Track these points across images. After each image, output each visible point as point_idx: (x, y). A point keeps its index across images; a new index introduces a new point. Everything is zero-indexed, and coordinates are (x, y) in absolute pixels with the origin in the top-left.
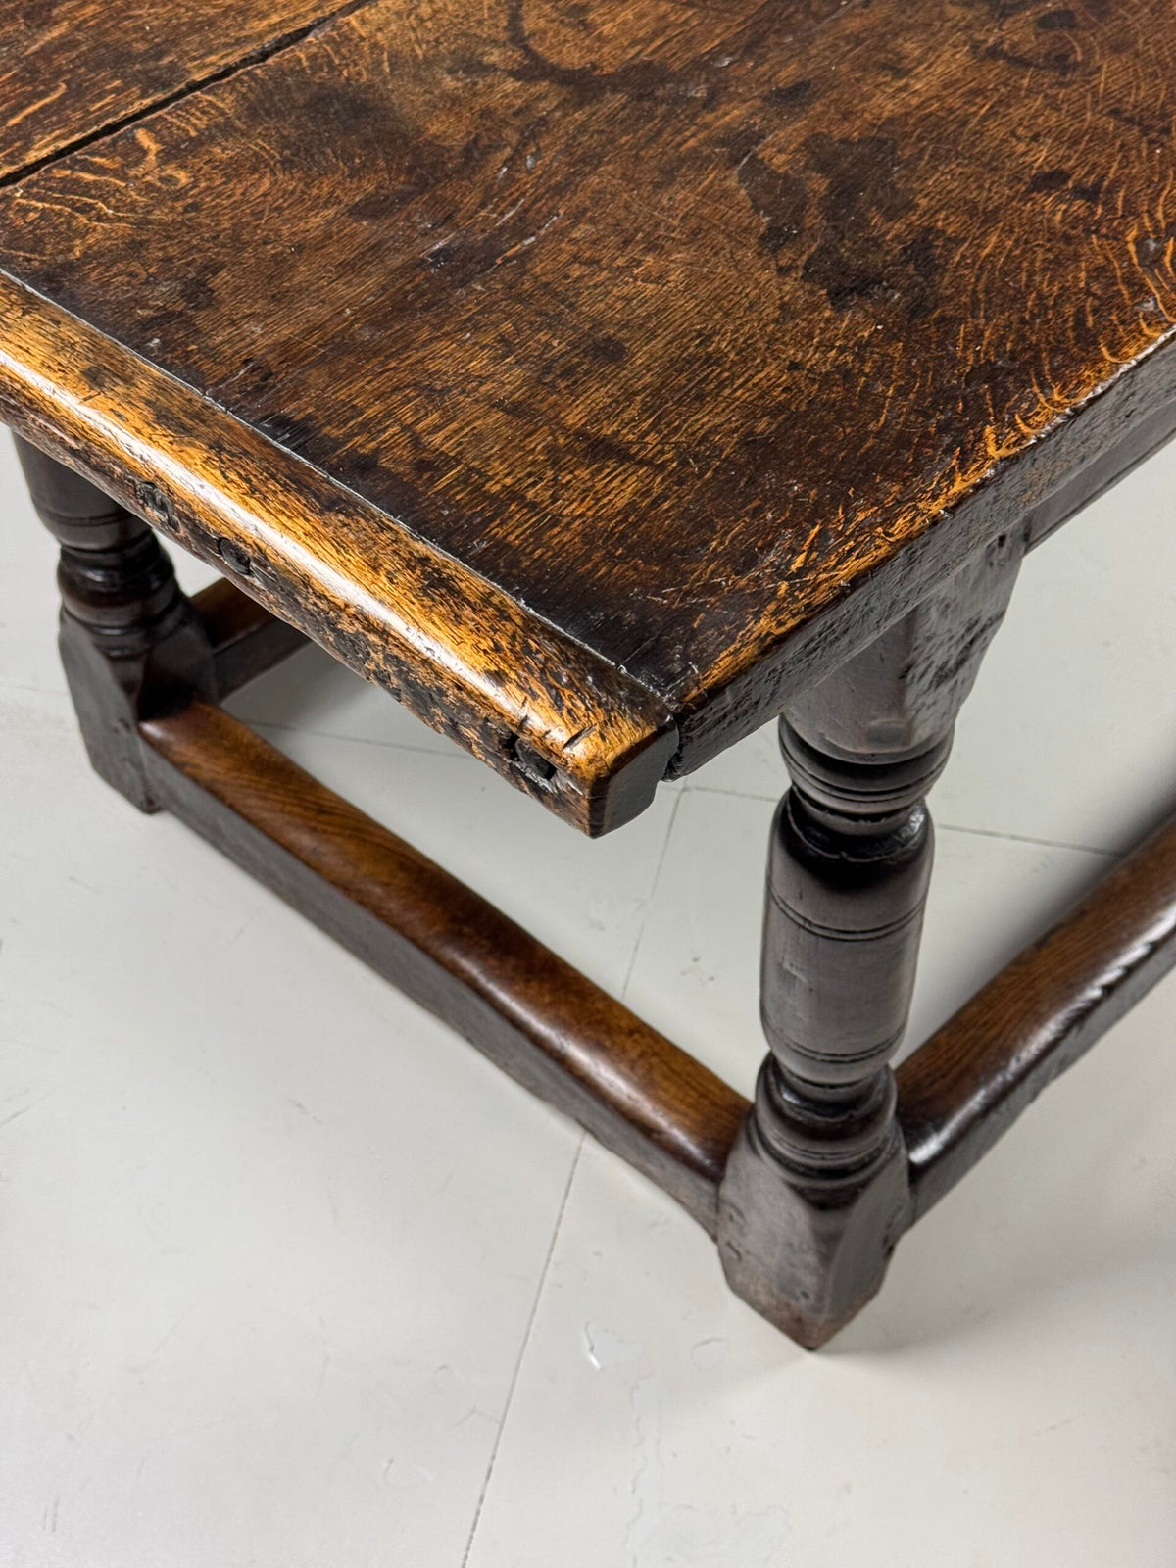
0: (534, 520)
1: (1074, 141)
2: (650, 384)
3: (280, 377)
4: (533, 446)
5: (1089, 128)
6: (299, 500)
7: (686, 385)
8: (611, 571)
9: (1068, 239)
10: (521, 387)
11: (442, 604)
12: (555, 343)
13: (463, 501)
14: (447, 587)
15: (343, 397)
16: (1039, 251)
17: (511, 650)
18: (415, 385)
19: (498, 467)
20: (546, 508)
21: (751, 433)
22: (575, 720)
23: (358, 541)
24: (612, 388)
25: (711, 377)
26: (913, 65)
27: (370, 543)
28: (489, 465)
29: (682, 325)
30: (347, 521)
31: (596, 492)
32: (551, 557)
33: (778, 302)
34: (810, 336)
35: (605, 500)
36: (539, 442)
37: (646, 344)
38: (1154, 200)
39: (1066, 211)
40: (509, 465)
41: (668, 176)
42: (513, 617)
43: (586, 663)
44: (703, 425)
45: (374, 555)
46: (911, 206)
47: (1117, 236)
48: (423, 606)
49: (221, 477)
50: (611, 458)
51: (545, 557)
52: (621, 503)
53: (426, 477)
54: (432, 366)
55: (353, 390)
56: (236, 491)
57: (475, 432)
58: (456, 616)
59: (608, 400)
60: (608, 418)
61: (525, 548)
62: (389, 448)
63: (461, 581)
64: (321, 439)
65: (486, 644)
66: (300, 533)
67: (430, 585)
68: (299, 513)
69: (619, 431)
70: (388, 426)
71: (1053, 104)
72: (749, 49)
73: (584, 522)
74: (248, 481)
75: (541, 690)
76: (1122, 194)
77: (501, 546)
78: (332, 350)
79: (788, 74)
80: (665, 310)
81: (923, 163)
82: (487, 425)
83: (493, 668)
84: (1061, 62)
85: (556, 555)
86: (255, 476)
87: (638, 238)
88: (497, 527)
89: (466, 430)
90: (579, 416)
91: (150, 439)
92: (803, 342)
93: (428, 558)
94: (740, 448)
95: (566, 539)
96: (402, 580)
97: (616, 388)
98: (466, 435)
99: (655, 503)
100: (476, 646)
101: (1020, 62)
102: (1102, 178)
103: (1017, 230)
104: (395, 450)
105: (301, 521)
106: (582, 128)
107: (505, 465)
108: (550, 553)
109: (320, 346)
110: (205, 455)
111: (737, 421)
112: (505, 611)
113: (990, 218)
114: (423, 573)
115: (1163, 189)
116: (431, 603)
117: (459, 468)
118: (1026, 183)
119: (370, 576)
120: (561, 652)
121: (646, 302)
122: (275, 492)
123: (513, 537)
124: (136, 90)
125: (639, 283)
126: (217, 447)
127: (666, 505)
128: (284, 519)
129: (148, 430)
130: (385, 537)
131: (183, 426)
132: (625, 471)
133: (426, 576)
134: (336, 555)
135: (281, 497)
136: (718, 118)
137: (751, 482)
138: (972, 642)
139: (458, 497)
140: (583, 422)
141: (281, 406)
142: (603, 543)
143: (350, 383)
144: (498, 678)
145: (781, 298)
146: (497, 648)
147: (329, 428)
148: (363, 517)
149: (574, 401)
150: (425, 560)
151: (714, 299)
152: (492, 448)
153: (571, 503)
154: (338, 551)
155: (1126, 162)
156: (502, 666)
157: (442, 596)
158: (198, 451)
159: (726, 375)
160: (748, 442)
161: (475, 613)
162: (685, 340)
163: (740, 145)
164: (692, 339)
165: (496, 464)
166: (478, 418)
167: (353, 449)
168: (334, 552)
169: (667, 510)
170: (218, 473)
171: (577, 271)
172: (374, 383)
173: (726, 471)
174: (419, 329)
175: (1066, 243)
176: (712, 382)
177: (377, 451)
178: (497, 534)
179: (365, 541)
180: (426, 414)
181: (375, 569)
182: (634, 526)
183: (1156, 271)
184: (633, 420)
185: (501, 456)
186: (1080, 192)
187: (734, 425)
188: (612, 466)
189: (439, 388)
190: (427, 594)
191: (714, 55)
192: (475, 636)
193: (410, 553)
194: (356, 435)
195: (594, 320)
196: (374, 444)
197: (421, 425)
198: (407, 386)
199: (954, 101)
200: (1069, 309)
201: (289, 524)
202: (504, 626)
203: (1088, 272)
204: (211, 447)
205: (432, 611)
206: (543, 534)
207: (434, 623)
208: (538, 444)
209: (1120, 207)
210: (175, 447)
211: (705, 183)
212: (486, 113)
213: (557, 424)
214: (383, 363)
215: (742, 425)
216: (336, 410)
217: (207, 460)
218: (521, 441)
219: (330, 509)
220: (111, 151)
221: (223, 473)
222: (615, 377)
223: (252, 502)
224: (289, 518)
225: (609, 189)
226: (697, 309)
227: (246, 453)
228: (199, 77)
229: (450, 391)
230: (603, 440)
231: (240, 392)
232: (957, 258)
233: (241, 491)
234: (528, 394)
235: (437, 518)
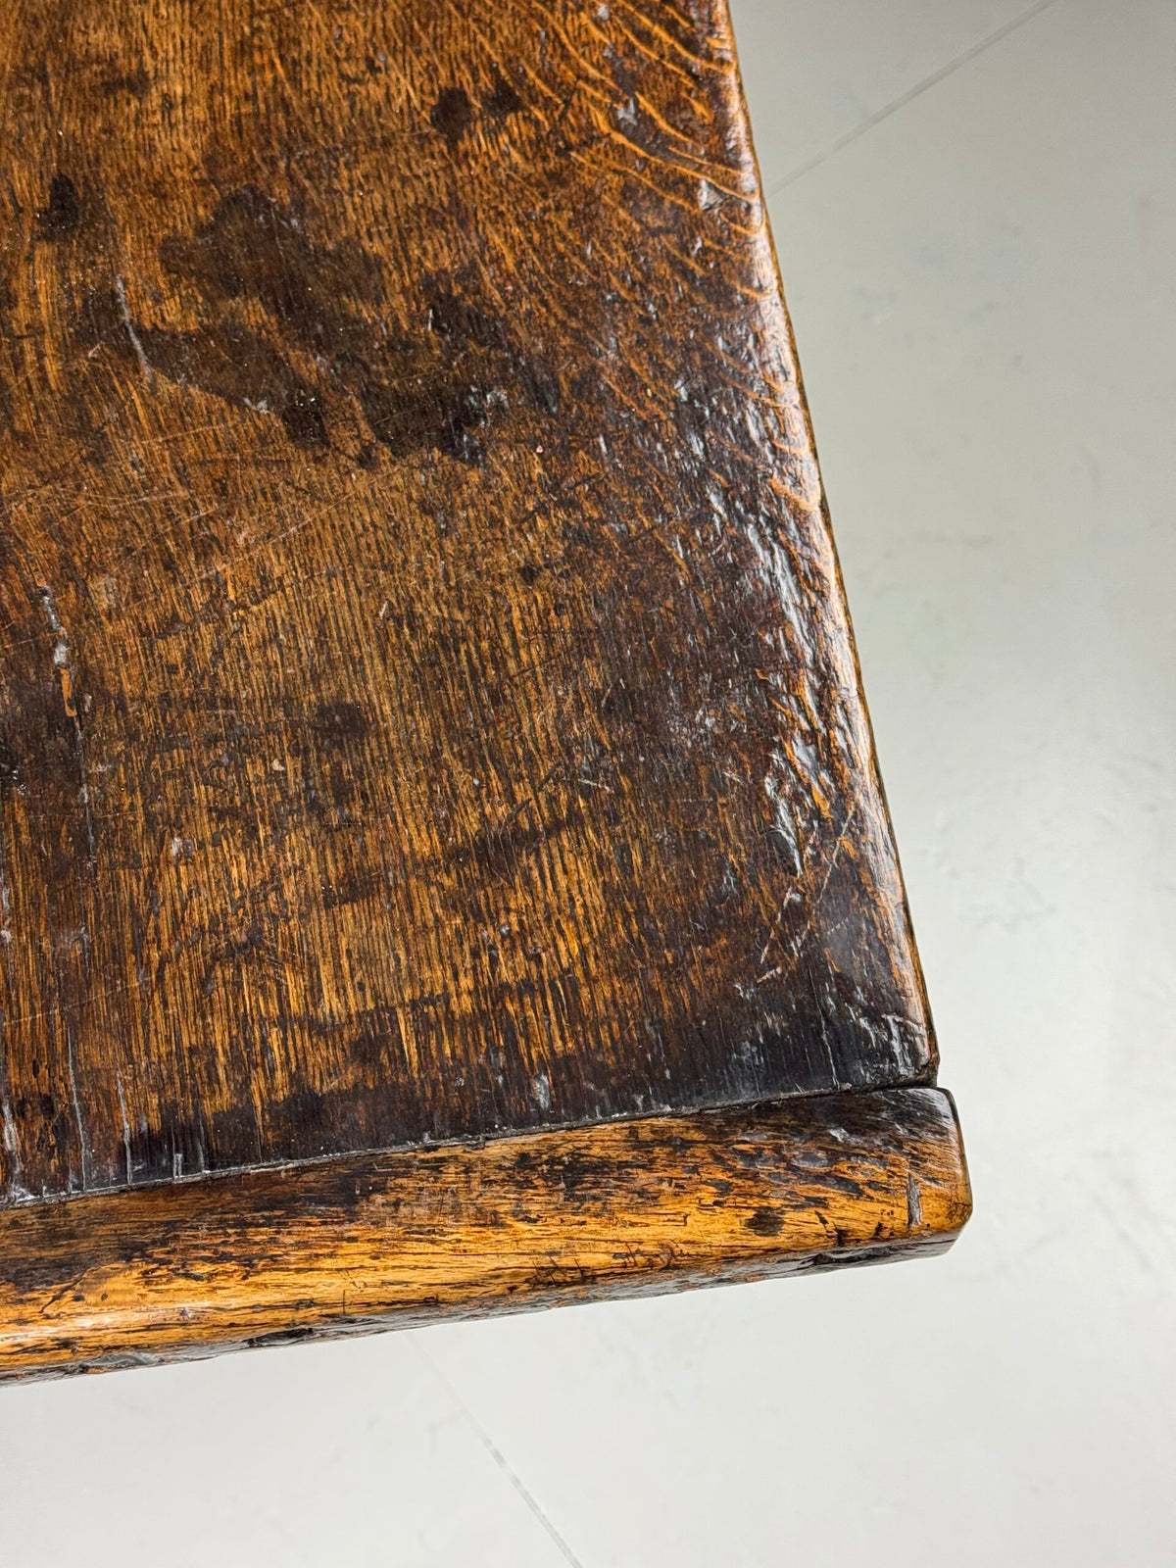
0: (550, 1003)
1: (412, 41)
2: (435, 727)
3: (62, 1091)
4: (431, 916)
5: (403, 10)
6: (309, 1224)
7: (467, 694)
8: (691, 987)
9: (557, 178)
10: (322, 855)
11: (609, 1194)
12: (276, 766)
13: (459, 1051)
14: (586, 1169)
15: (163, 1050)
16: (551, 216)
17: (735, 1176)
18: (215, 959)
19: (435, 976)
20: (541, 977)
21: (597, 695)
22: (887, 1191)
23: (436, 1209)
24: (406, 771)
25: (476, 662)
26: (134, 61)
27: (448, 1198)
28: (423, 984)
29: (366, 624)
30: (392, 1198)
31: (560, 911)
32: (621, 1029)
33: (413, 506)
34: (495, 522)
35: (580, 911)
36: (428, 905)
37: (366, 682)
38: (566, 57)
39: (513, 142)
40: (441, 961)
41: (89, 435)
42: (687, 1136)
44: (544, 728)
45: (472, 1210)
46: (373, 263)
47: (592, 134)
48: (596, 1216)
49: (193, 1284)
50: (519, 855)
51: (617, 1036)
52: (597, 900)
53: (384, 1059)
54: (200, 915)
55: (161, 1027)
56: (231, 1283)
57: (355, 956)
58: (641, 1193)
59: (423, 787)
60: (450, 807)
61: (588, 1046)
62: (302, 1065)
63: (587, 1148)
64: (218, 1124)
65: (708, 1195)
66: (368, 1262)
67: (571, 1185)
68: (333, 1240)
69: (483, 814)
70: (264, 1041)
73: (596, 957)
74: (225, 1258)
75: (819, 1191)
76: (532, 74)
77: (561, 1067)
78: (63, 1001)
80: (324, 619)
81: (313, 193)
82: (354, 936)
83: (750, 1214)
85: (623, 1022)
86: (224, 1243)
87: (173, 550)
88: (529, 1048)
89: (345, 962)
90: (424, 835)
91: (48, 1317)
92: (499, 535)
93: (523, 1157)
94: (609, 721)
95: (608, 995)
96: (537, 1207)
97: (410, 764)
98: (352, 969)
99: (626, 868)
100: (702, 1207)
102: (494, 71)
103: (502, 208)
104: (310, 1060)
105: (352, 1248)
107: (438, 968)
108: (615, 1025)
109: (46, 1008)
110: (135, 1274)
111: (566, 692)
112: (670, 1139)
113: (461, 214)
114: (542, 1176)
115: (557, 35)
116: (599, 1204)
117: (401, 1016)
118: (436, 137)
119: (501, 1237)
120: (777, 1128)
121: (293, 627)
122: (273, 1241)
123: (559, 1043)
125: (254, 608)
126: (129, 1251)
127: (637, 859)
128: (328, 1263)
129: (29, 1311)
130: (451, 1173)
131: (57, 1265)
132: (550, 856)
133: (550, 1178)
134: (437, 1249)
135: (288, 1240)
136: (34, 305)
137: (669, 753)
139: (448, 1051)
140: (436, 837)
141: (114, 1126)
142: (643, 961)
143: (145, 1023)
144: (766, 1219)
145: (410, 499)
146: (724, 1188)
147: (206, 1103)
148: (397, 1175)
149: (394, 821)
150: (524, 1160)
151: (351, 560)
152: (398, 960)
153: (556, 946)
154: (433, 1242)
155: (487, 27)
156: (754, 1202)
157: (596, 1184)
158: (121, 1278)
159: (485, 645)
160: (607, 707)
161: (651, 1170)
162: (394, 639)
164: (399, 633)
165: (427, 974)
166: (335, 937)
167: (270, 1106)
168: (432, 1248)
169: (646, 863)
170: (181, 1282)
172: (171, 999)
173: (634, 764)
174: (116, 883)
175: (562, 185)
176: (484, 668)
177: (294, 1079)
178: (540, 1056)
179: (441, 1202)
180: (279, 984)
181: (496, 1223)
182: (641, 912)
183: (674, 150)
184: (478, 789)
185: (419, 959)
186: (496, 105)
187: (570, 699)
188: (532, 862)
189: (244, 938)
190: (582, 1199)
192: (687, 1197)
193: (500, 1168)
194: (247, 1082)
195: (276, 700)
196: (279, 1074)
197: (293, 1004)
198: (210, 969)
199: (240, 81)
200: (663, 269)
201: (342, 1263)
202: (693, 1156)
203: (622, 205)
204: (129, 1259)
205: (612, 1212)
206: (580, 1011)
207: (632, 1224)
208: (433, 909)
209: (551, 94)
210: (90, 1299)
211: (141, 412)
213: (416, 865)
214: (144, 963)
215: (576, 692)
216: (181, 1071)
217: (147, 1278)
218: (413, 922)
219: (353, 1201)
221: (187, 1276)
222: (391, 751)
223: (266, 1277)
224: (331, 1255)
225: (52, 508)
226: (352, 588)
227: (171, 1225)
229: (261, 931)
230: (483, 840)
231: (50, 1156)
232: (498, 296)
233: (237, 1277)
234: (339, 856)
235: (462, 1097)
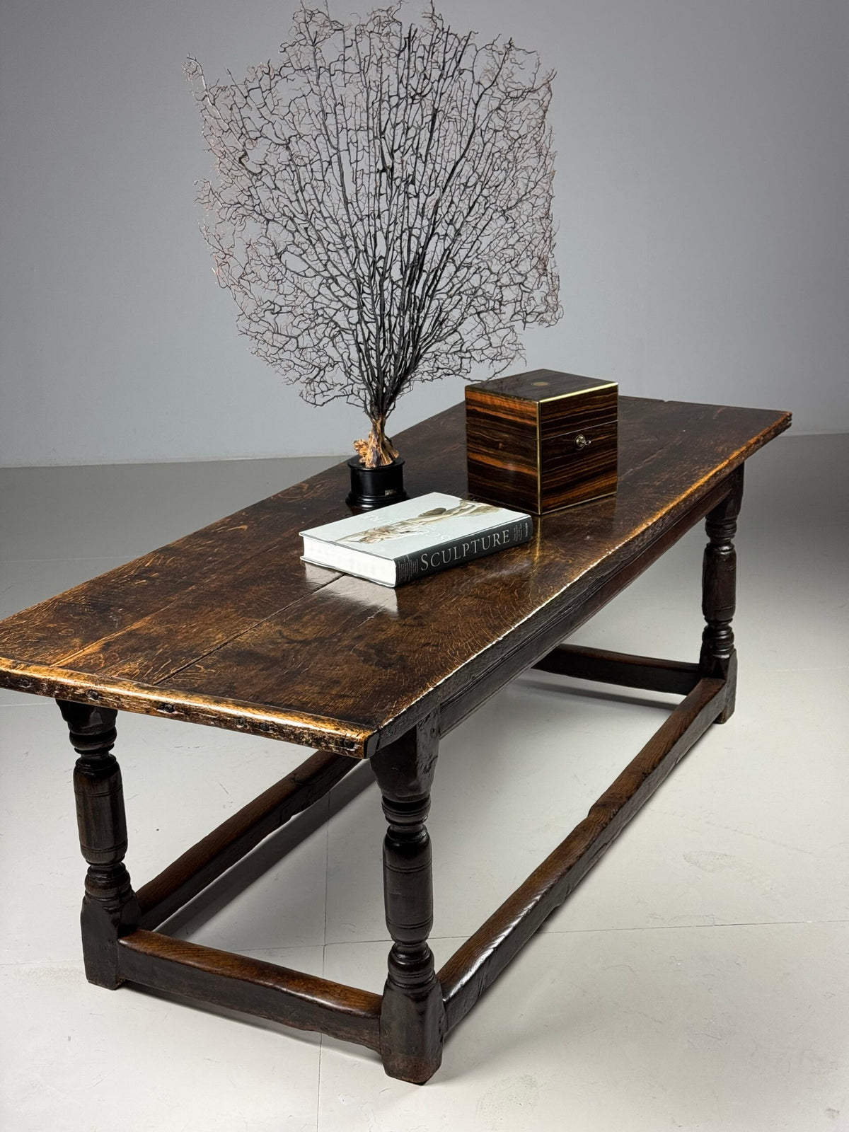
0: (333, 708)
1: (430, 638)
2: (349, 686)
4: (326, 698)
5: (432, 635)
7: (357, 685)
8: (354, 712)
9: (434, 653)
10: (319, 690)
12: (323, 682)
13: (316, 707)
16: (428, 656)
17: (338, 726)
18: (294, 693)
20: (335, 706)
28: (318, 702)
29: (351, 676)
31: (345, 702)
34: (382, 674)
35: (347, 703)
37: (344, 680)
38: (451, 645)
39: (432, 649)
41: (335, 653)
43: (356, 725)
44: (364, 690)
46: (396, 652)
47: (446, 652)
48: (316, 722)
52: (351, 703)
53: (305, 705)
54: (296, 690)
57: (312, 697)
59: (340, 689)
60: (341, 692)
61: (333, 712)
63: (322, 718)
69: (345, 693)
70: (291, 699)
71: (422, 632)
72: (344, 631)
73: (344, 707)
75: (349, 729)
77: (328, 712)
78: (270, 690)
79: (356, 634)
80: (346, 674)
81: (395, 645)
82: (314, 696)
84: (422, 625)
87: (333, 664)
90: (335, 692)
94: (373, 692)
95: (342, 709)
97: (341, 687)
98: (310, 698)
99: (359, 702)
101: (413, 626)
103: (422, 653)
104: (295, 702)
106: (310, 649)
107: (322, 701)
108: (339, 712)
109: (267, 690)
113: (415, 652)
114: (313, 718)
117: (312, 703)
118: (421, 645)
119: (301, 720)
121: (340, 674)
123: (329, 710)
124: (190, 658)
125: (337, 671)
127: (361, 702)
132: (350, 698)
136: (342, 643)
137: (379, 696)
138: (431, 762)
139: (314, 707)
142: (350, 709)
143: (279, 694)
144: (337, 729)
145: (372, 669)
146: (335, 725)
149: (332, 690)
150: (312, 716)
151: (357, 671)
152: (317, 699)
153: (340, 704)
155: (443, 640)
159: (365, 682)
160: (375, 691)
162: (353, 678)
163: (350, 647)
164: (355, 678)
165: (320, 701)
171: (321, 671)
172: (284, 694)
174: (289, 685)
175: (434, 655)
176: (362, 683)
177: (291, 703)
178: (326, 710)
180: (299, 696)
182: (356, 706)
184: (347, 691)
186: (434, 645)
187: (371, 689)
188: (346, 698)
189: (300, 692)
191: (336, 633)
193: (308, 716)
195: (330, 678)
197: (299, 698)
198: (292, 693)
199: (399, 634)
200: (438, 664)
202: (335, 722)
205: (318, 723)
206: (336, 709)
207: (319, 725)
208: (328, 697)
211: (345, 654)
212: (283, 650)
213: (330, 694)
214: (284, 691)
215: (373, 689)
218: (323, 697)
220: (191, 669)
225: (322, 658)
226: (353, 673)
228: (205, 654)
229: (303, 692)
230: (342, 695)
232: (410, 659)
234: (321, 690)
235: (311, 710)
